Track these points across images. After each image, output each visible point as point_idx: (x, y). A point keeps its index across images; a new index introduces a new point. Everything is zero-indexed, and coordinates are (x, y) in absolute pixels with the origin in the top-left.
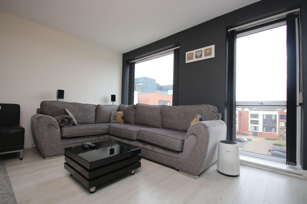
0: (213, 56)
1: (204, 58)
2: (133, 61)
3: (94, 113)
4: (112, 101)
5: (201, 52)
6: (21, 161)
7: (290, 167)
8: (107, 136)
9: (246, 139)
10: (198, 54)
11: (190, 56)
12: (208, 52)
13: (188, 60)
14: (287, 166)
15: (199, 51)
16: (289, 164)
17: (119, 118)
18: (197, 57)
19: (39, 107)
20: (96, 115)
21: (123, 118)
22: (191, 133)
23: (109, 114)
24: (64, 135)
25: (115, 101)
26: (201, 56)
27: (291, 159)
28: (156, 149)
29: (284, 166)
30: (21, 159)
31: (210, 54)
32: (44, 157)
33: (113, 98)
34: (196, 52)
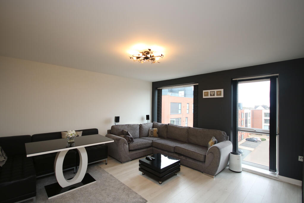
0: (222, 96)
1: (216, 96)
2: (161, 88)
3: (139, 130)
4: (147, 119)
5: (213, 92)
6: (106, 165)
7: (272, 173)
8: (151, 148)
9: (259, 139)
10: (212, 94)
11: (206, 94)
12: (219, 93)
13: (204, 96)
14: (270, 172)
15: (212, 92)
16: (271, 171)
17: (155, 133)
18: (211, 95)
19: (110, 129)
20: (140, 132)
21: (158, 133)
22: (210, 152)
23: (148, 130)
24: (130, 149)
25: (149, 119)
26: (214, 95)
27: (272, 167)
28: (188, 159)
29: (268, 173)
30: (106, 164)
31: (220, 95)
32: (121, 162)
33: (148, 117)
34: (210, 92)
